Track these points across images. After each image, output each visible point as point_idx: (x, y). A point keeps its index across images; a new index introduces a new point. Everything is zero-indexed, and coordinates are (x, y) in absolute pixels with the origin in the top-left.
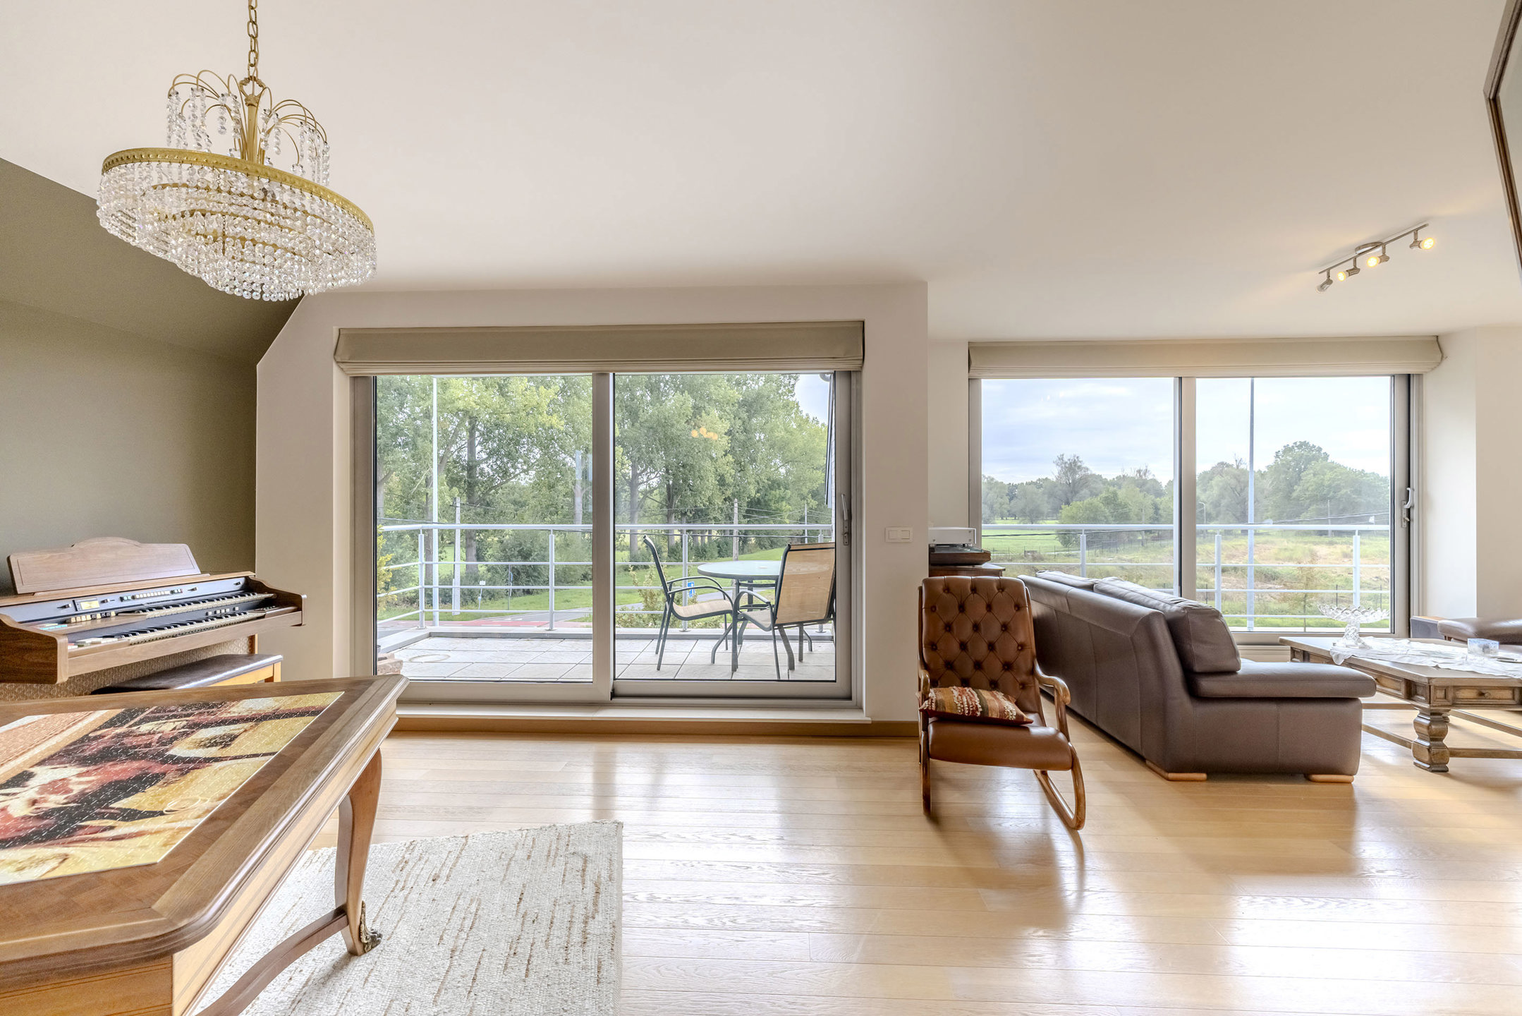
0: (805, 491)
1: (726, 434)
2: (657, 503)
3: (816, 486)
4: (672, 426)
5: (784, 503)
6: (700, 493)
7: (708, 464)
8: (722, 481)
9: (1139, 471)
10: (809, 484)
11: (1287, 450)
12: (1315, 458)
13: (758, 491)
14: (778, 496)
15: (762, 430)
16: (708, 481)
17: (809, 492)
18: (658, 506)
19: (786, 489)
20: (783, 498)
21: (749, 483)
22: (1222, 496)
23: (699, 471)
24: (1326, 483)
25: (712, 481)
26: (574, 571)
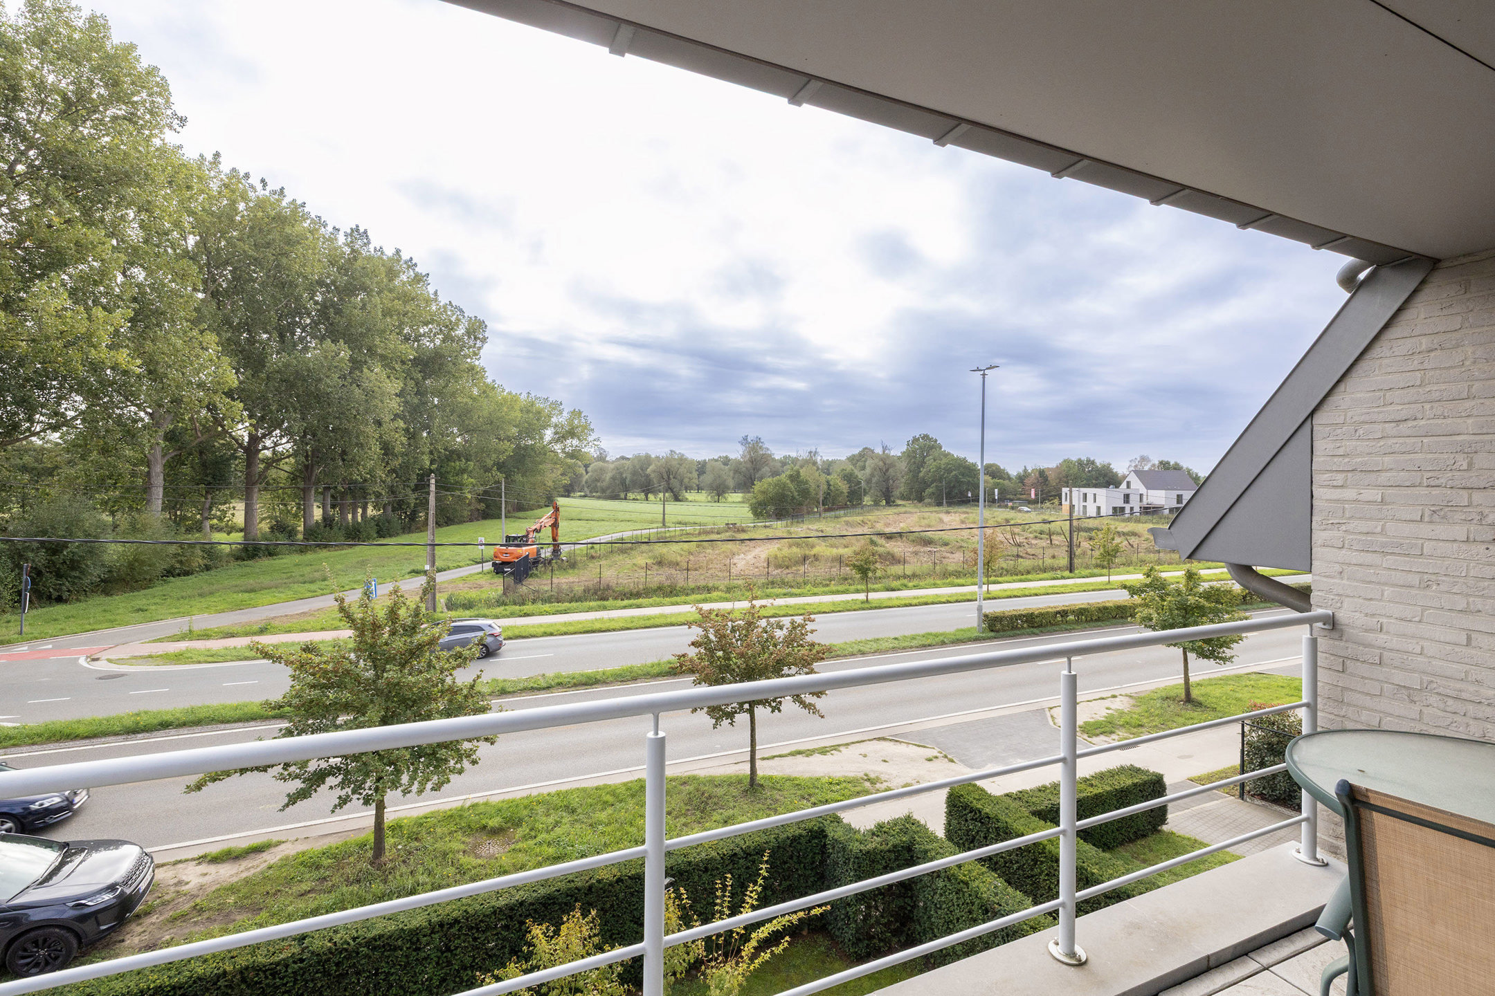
0: (489, 463)
1: (396, 395)
2: (286, 474)
3: (503, 458)
4: (320, 380)
5: (465, 476)
6: (358, 464)
7: (370, 429)
8: (387, 449)
9: (810, 452)
10: (494, 456)
11: (915, 440)
12: (932, 448)
13: (431, 463)
14: (458, 468)
15: (440, 394)
16: (370, 449)
17: (494, 464)
18: (288, 477)
19: (467, 460)
20: (463, 471)
21: (423, 453)
22: (872, 475)
23: (357, 437)
24: (943, 467)
25: (376, 449)
26: (150, 566)
